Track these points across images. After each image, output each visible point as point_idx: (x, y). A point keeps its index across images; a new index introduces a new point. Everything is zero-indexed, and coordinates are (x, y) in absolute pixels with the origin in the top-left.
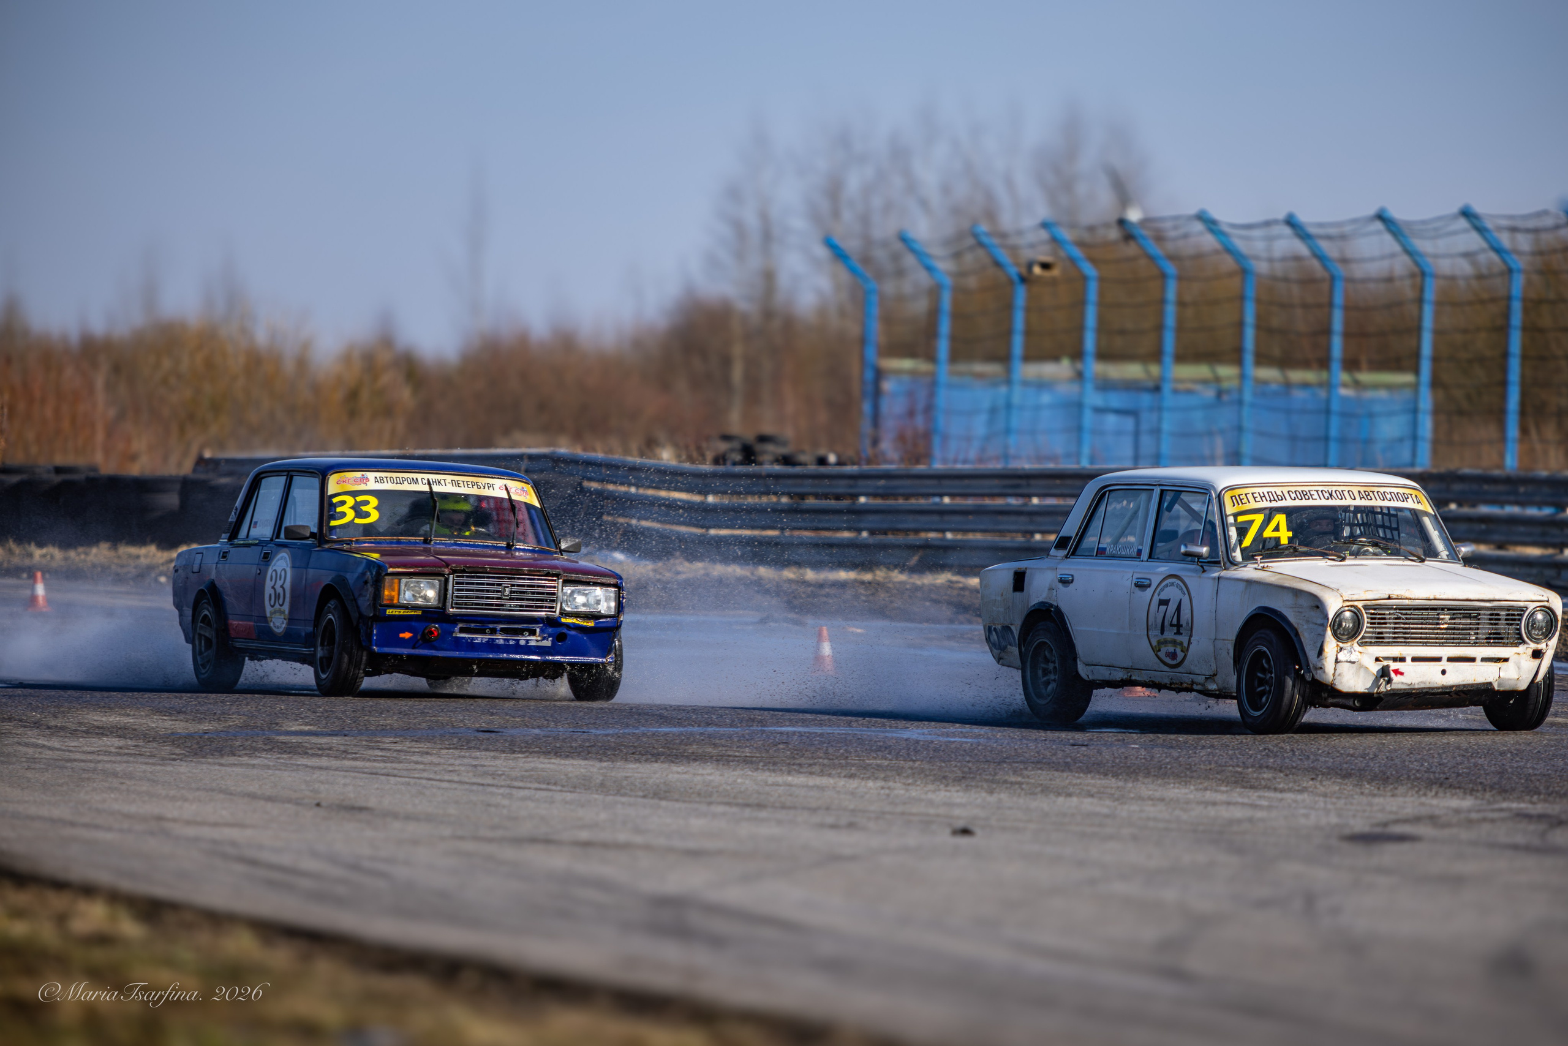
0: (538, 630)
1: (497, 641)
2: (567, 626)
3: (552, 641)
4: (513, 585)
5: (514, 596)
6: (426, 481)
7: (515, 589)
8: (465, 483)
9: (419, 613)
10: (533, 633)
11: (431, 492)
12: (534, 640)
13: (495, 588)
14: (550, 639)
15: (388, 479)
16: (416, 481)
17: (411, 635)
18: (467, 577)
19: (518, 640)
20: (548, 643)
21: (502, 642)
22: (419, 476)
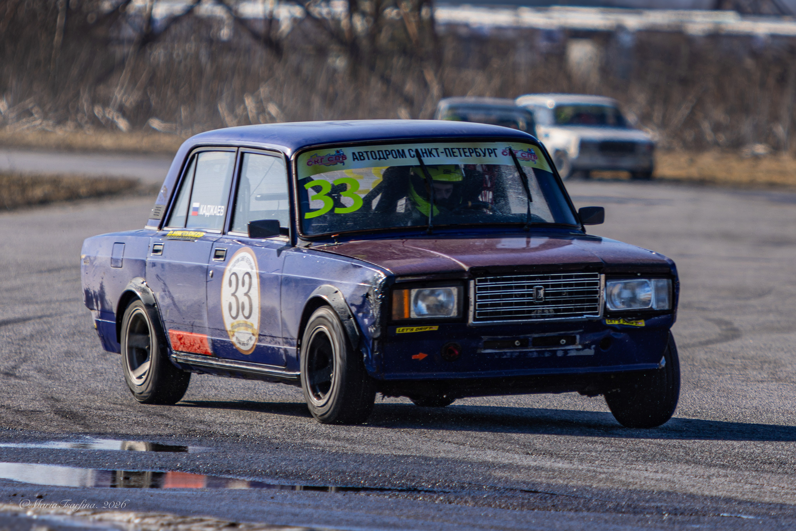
0: (578, 337)
1: (530, 354)
2: (613, 327)
3: (595, 349)
4: (546, 286)
5: (550, 299)
6: (413, 153)
7: (550, 290)
8: (461, 150)
9: (435, 328)
10: (571, 341)
11: (422, 166)
12: (574, 350)
13: (525, 291)
14: (593, 346)
15: (369, 153)
16: (402, 154)
17: (426, 355)
18: (491, 280)
19: (555, 351)
20: (590, 352)
21: (535, 355)
22: (406, 147)
